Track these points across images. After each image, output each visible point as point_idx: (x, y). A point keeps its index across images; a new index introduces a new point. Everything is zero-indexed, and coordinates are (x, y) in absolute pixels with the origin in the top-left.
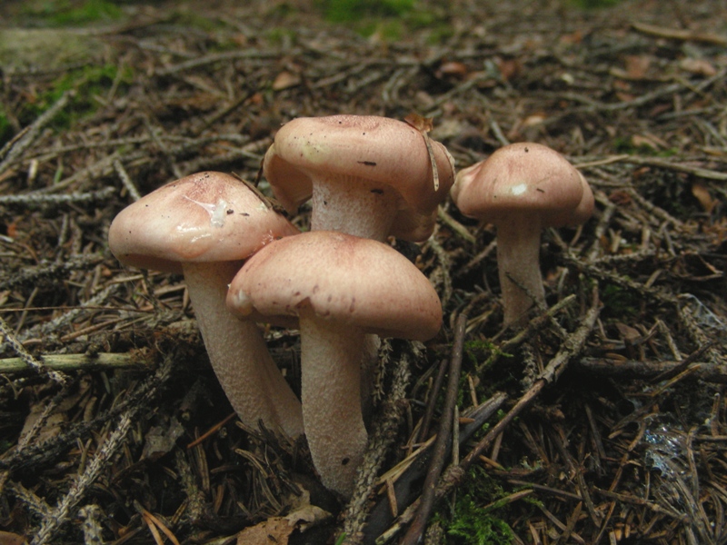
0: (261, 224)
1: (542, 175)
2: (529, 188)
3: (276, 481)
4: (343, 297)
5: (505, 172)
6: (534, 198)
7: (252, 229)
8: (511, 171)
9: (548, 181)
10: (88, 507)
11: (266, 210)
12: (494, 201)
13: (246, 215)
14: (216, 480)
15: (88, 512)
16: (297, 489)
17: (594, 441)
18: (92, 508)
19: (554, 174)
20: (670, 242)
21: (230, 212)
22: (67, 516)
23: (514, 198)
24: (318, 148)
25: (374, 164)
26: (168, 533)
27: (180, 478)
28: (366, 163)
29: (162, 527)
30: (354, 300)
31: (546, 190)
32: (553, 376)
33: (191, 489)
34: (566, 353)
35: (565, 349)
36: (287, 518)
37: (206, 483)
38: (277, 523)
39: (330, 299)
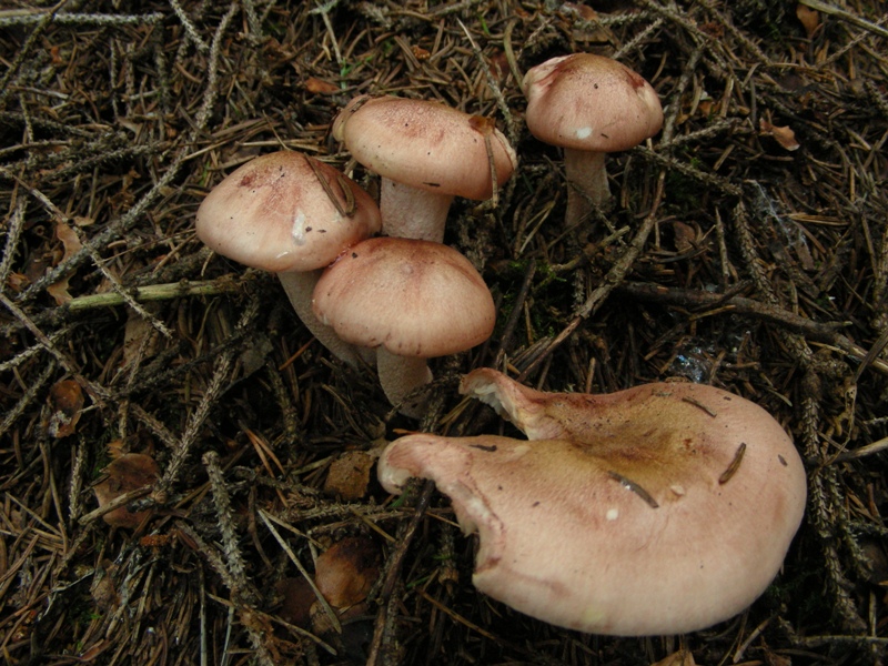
0: (337, 239)
1: (608, 120)
2: (594, 133)
3: (358, 416)
4: (411, 344)
5: (572, 110)
6: (598, 143)
7: (329, 245)
8: (578, 111)
9: (614, 127)
10: (208, 454)
11: (341, 219)
12: (558, 139)
13: (323, 231)
14: (303, 385)
15: (209, 459)
16: (375, 420)
17: (631, 360)
18: (211, 454)
19: (621, 118)
20: (755, 96)
21: (308, 230)
22: (188, 453)
23: (578, 141)
24: (386, 164)
25: (438, 185)
26: (272, 455)
27: (274, 390)
28: (431, 184)
29: (266, 448)
30: (420, 346)
31: (610, 136)
32: (591, 313)
33: (285, 402)
34: (608, 286)
35: (608, 282)
36: (368, 453)
37: (295, 389)
38: (360, 456)
39: (400, 346)
